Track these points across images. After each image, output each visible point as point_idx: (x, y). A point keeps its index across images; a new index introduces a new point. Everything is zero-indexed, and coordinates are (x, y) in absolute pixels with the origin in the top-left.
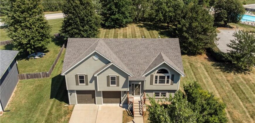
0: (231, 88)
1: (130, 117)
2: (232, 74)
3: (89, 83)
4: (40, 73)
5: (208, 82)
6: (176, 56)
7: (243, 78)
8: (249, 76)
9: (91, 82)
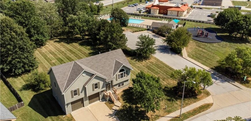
0: (147, 69)
1: (112, 105)
2: (144, 62)
3: (80, 93)
4: (16, 106)
5: (135, 70)
6: (124, 59)
7: (149, 62)
8: (151, 60)
9: (81, 92)
